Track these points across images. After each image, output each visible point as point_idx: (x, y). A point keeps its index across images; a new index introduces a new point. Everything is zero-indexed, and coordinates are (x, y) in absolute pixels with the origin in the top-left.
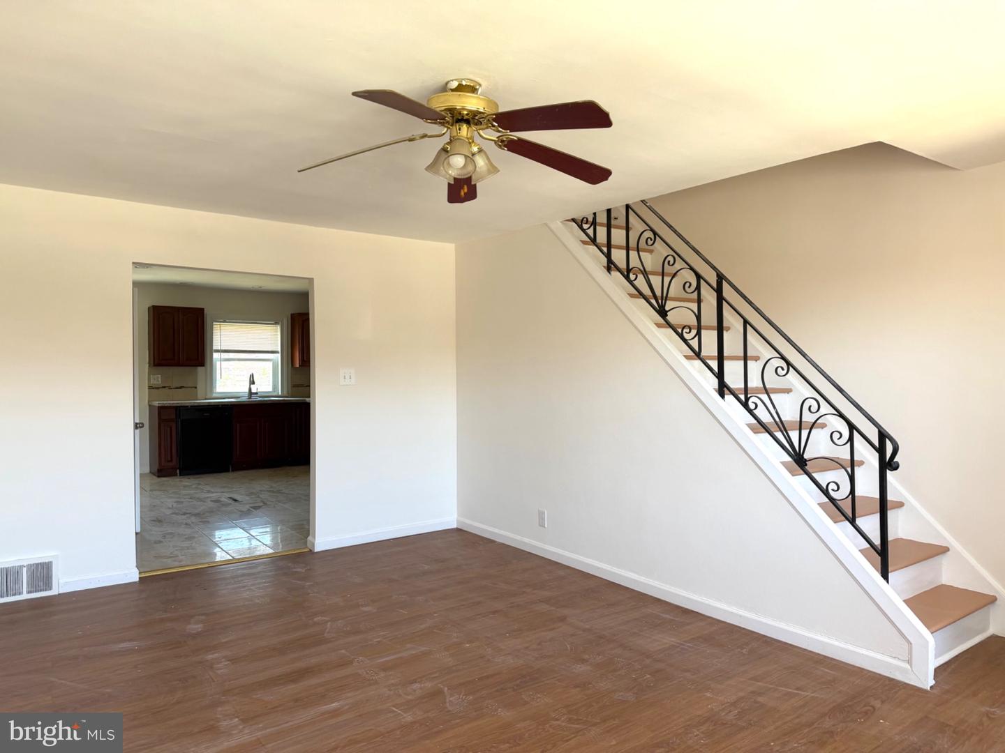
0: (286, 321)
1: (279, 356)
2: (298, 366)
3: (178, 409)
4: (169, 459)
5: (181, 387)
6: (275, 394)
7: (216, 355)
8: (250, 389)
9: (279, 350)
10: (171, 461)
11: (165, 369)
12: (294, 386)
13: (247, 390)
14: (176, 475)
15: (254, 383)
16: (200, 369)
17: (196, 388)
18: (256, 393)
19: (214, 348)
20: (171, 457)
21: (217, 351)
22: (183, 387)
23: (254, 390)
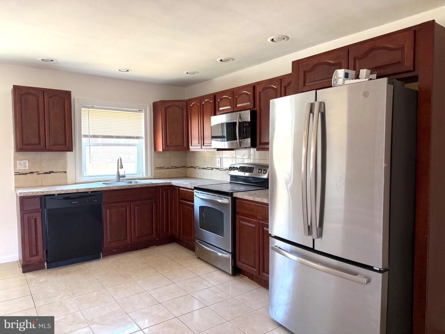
0: (149, 110)
1: (143, 141)
2: (161, 150)
3: (44, 198)
4: (34, 253)
5: (50, 172)
6: (140, 176)
7: (84, 140)
8: (118, 172)
9: (144, 136)
10: (37, 254)
11: (33, 154)
12: (157, 168)
13: (116, 173)
14: (44, 268)
15: (122, 167)
16: (69, 154)
17: (65, 172)
18: (124, 176)
19: (83, 133)
20: (37, 252)
21: (86, 136)
22: (52, 172)
23: (121, 173)
